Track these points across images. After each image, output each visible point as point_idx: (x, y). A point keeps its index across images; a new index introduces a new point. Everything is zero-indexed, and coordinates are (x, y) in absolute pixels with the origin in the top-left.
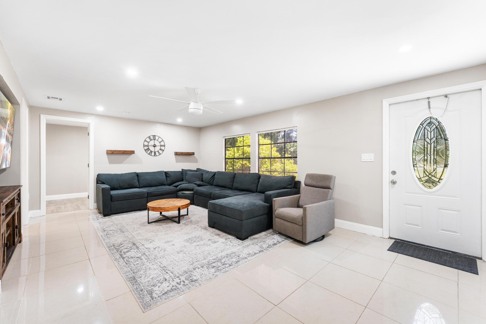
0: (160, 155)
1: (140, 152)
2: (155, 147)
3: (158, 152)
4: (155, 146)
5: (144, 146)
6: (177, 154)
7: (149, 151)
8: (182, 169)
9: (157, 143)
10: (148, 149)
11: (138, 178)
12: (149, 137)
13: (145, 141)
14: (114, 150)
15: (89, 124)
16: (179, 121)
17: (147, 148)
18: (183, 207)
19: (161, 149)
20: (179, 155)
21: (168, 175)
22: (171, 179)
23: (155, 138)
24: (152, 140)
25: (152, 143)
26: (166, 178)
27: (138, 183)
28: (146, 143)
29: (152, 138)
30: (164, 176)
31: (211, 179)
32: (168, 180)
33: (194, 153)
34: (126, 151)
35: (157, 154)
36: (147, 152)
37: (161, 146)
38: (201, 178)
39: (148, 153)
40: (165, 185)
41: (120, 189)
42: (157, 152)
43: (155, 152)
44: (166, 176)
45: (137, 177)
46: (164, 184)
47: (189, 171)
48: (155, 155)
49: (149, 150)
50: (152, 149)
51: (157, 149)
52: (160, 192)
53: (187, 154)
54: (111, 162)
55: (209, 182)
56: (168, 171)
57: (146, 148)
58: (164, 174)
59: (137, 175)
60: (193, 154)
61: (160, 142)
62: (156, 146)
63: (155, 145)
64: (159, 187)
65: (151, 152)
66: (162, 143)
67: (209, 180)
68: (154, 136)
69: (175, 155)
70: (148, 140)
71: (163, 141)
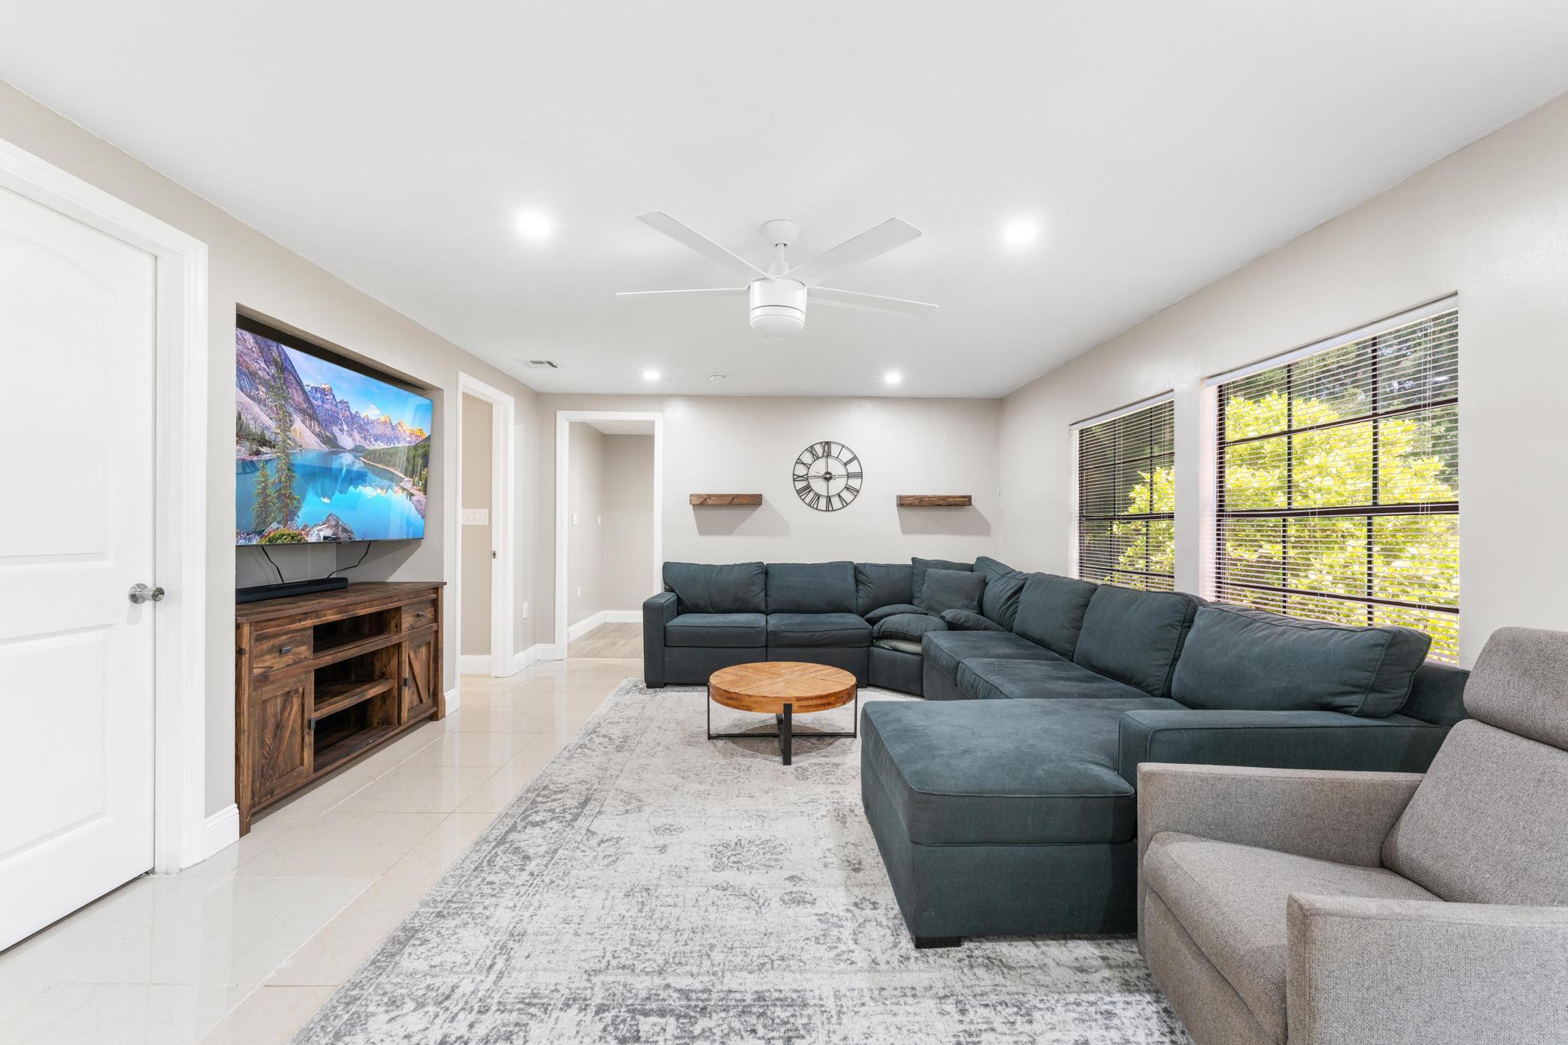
0: (844, 507)
1: (781, 496)
2: (828, 480)
3: (840, 496)
4: (828, 477)
5: (796, 478)
6: (904, 503)
7: (811, 495)
8: (913, 559)
9: (836, 468)
10: (808, 488)
11: (766, 580)
12: (811, 450)
13: (799, 462)
14: (706, 495)
15: (652, 423)
16: (893, 379)
17: (804, 484)
18: (805, 703)
19: (848, 489)
20: (911, 505)
21: (861, 577)
22: (870, 590)
23: (829, 448)
24: (818, 458)
25: (819, 467)
26: (857, 586)
27: (763, 597)
28: (801, 470)
29: (819, 450)
30: (851, 580)
31: (1009, 603)
32: (860, 594)
33: (969, 498)
34: (738, 496)
35: (836, 503)
36: (803, 497)
37: (849, 476)
38: (977, 598)
39: (807, 500)
40: (849, 611)
41: (712, 610)
42: (837, 498)
43: (829, 499)
44: (857, 581)
45: (762, 577)
46: (848, 609)
47: (936, 568)
48: (830, 509)
49: (810, 491)
50: (819, 486)
51: (837, 486)
52: (807, 635)
53: (941, 502)
54: (703, 530)
55: (1001, 615)
56: (865, 565)
57: (800, 485)
58: (851, 572)
59: (765, 572)
60: (964, 502)
61: (846, 464)
62: (831, 478)
63: (831, 474)
64: (822, 617)
65: (818, 496)
66: (853, 468)
67: (1002, 606)
68: (828, 443)
69: (898, 505)
70: (807, 458)
71: (855, 458)
